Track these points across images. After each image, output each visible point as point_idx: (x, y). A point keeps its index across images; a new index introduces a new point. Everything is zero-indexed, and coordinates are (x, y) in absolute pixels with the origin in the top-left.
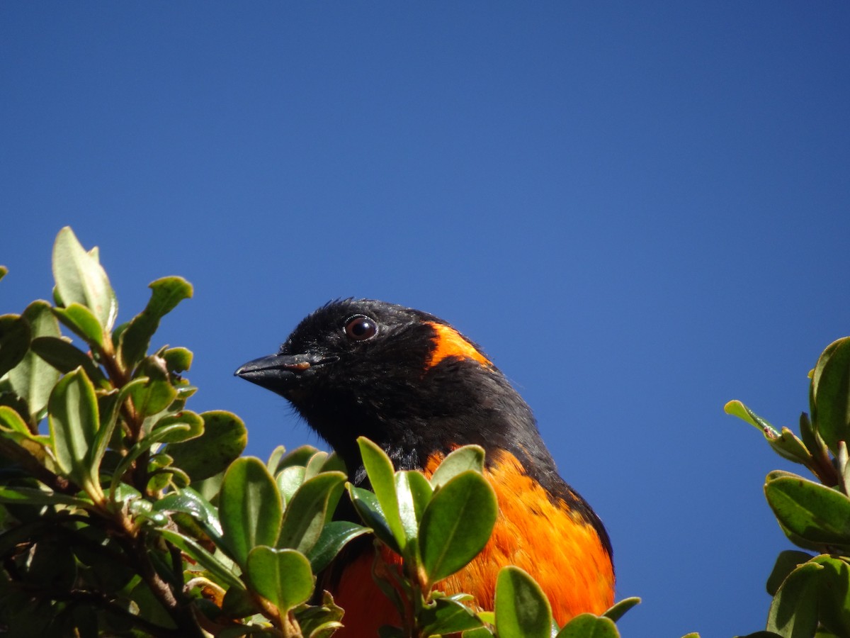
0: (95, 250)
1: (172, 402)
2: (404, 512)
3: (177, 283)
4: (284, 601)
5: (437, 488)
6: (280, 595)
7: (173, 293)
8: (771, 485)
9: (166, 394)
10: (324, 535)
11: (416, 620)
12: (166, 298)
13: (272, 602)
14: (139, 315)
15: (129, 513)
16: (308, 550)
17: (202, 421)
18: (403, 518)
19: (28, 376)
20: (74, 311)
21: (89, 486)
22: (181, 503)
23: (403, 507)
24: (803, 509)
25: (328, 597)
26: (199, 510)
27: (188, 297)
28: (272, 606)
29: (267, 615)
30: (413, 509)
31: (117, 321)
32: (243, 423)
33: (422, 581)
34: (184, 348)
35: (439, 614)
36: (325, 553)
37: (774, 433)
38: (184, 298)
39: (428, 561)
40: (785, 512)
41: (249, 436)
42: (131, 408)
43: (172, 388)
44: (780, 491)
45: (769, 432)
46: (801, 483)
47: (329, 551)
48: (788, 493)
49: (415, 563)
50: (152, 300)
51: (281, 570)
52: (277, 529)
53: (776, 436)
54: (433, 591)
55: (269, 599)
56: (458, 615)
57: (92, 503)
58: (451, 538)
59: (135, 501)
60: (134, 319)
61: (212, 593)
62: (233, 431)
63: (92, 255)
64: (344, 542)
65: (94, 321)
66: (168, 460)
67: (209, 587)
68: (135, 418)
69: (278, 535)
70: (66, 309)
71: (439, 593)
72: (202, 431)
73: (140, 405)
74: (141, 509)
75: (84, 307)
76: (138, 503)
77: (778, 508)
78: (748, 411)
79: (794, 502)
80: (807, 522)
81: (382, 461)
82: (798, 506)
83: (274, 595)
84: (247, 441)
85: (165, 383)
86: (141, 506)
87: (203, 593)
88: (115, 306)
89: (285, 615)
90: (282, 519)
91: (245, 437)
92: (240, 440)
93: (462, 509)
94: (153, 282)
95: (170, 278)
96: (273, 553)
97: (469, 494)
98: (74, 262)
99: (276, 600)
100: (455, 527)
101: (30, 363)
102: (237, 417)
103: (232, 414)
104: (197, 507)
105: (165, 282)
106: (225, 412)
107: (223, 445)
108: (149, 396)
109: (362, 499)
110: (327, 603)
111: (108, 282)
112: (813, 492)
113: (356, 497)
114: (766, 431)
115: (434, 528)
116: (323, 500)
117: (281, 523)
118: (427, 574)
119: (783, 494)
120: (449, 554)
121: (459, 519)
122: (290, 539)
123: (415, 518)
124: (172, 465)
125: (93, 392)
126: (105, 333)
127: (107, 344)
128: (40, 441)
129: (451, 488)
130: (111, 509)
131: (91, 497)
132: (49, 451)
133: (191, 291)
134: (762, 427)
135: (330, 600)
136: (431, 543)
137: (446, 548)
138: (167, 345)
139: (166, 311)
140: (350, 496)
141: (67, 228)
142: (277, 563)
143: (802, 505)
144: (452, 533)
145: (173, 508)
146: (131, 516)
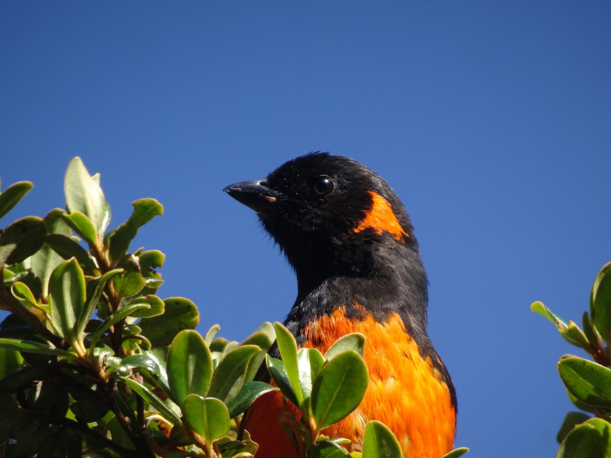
0: (98, 175)
1: (142, 288)
2: (304, 377)
3: (152, 204)
4: (209, 435)
5: (327, 361)
6: (207, 431)
7: (148, 211)
8: (563, 363)
9: (138, 282)
10: (244, 390)
11: (307, 455)
12: (144, 213)
13: (201, 435)
14: (124, 224)
15: (104, 365)
16: (231, 400)
17: (163, 304)
18: (302, 382)
19: (45, 262)
20: (76, 217)
21: (76, 343)
22: (141, 360)
23: (303, 374)
24: (584, 381)
25: (247, 435)
26: (154, 367)
27: (160, 214)
28: (201, 438)
29: (199, 445)
30: (310, 375)
31: (108, 228)
32: (196, 308)
33: (313, 427)
34: (159, 251)
35: (323, 451)
36: (243, 403)
37: (563, 325)
38: (156, 215)
39: (318, 413)
40: (572, 383)
41: (200, 317)
42: (113, 290)
43: (142, 279)
44: (568, 368)
45: (560, 324)
46: (584, 363)
47: (246, 402)
48: (575, 369)
49: (308, 414)
50: (133, 214)
51: (207, 412)
52: (208, 383)
53: (564, 327)
54: (320, 434)
55: (199, 433)
56: (336, 453)
57: (77, 355)
58: (334, 397)
59: (109, 357)
60: (119, 227)
61: (166, 427)
62: (189, 313)
63: (95, 179)
64: (257, 396)
65: (90, 226)
66: (138, 330)
67: (163, 422)
68: (115, 297)
69: (208, 388)
70: (71, 215)
71: (325, 437)
72: (163, 311)
73: (118, 289)
74: (113, 363)
75: (83, 215)
76: (111, 358)
77: (567, 379)
78: (546, 309)
79: (578, 375)
80: (587, 391)
81: (289, 340)
82: (581, 378)
83: (202, 430)
84: (199, 321)
85: (137, 274)
86: (113, 360)
87: (159, 426)
88: (109, 217)
89: (210, 445)
90: (212, 376)
91: (197, 318)
92: (194, 319)
93: (343, 378)
94: (135, 202)
95: (147, 199)
96: (201, 399)
97: (348, 368)
98: (80, 183)
99: (204, 434)
100: (338, 390)
101: (47, 253)
102: (192, 303)
103: (189, 300)
104: (153, 365)
105: (144, 202)
106: (184, 299)
107: (181, 323)
108: (126, 283)
109: (275, 367)
110: (246, 439)
111: (104, 199)
112: (592, 370)
113: (271, 365)
114: (558, 323)
115: (322, 390)
116: (244, 365)
117: (211, 379)
118: (316, 423)
119: (571, 369)
120: (332, 409)
121: (340, 385)
122: (218, 391)
123: (311, 382)
124: (141, 334)
125: (83, 277)
126: (98, 235)
127: (99, 243)
128: (43, 308)
129: (336, 362)
130: (90, 361)
131: (76, 351)
132: (49, 316)
133: (162, 210)
134: (555, 320)
135: (248, 437)
136: (320, 401)
137: (330, 405)
138: (143, 248)
139: (143, 223)
140: (267, 363)
141: (77, 158)
142: (205, 407)
143: (584, 378)
144: (335, 394)
145: (135, 363)
146: (105, 367)
